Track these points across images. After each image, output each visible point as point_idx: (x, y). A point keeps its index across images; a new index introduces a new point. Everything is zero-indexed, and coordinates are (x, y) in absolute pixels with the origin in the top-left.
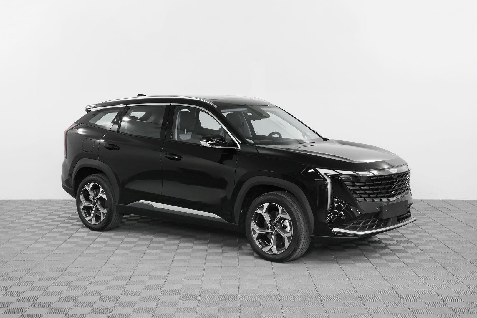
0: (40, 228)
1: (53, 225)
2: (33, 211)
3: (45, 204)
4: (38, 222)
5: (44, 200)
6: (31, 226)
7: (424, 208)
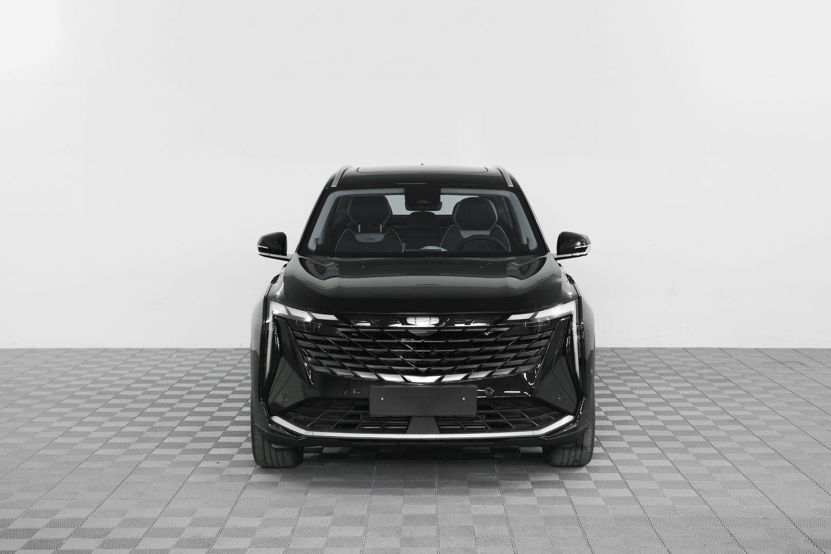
0: (88, 399)
2: (75, 368)
3: (95, 356)
4: (84, 388)
5: (94, 349)
6: (72, 396)
7: (762, 362)
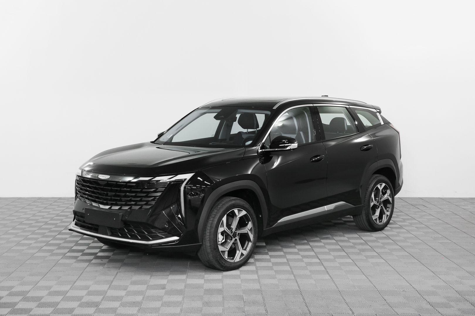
1: (43, 222)
